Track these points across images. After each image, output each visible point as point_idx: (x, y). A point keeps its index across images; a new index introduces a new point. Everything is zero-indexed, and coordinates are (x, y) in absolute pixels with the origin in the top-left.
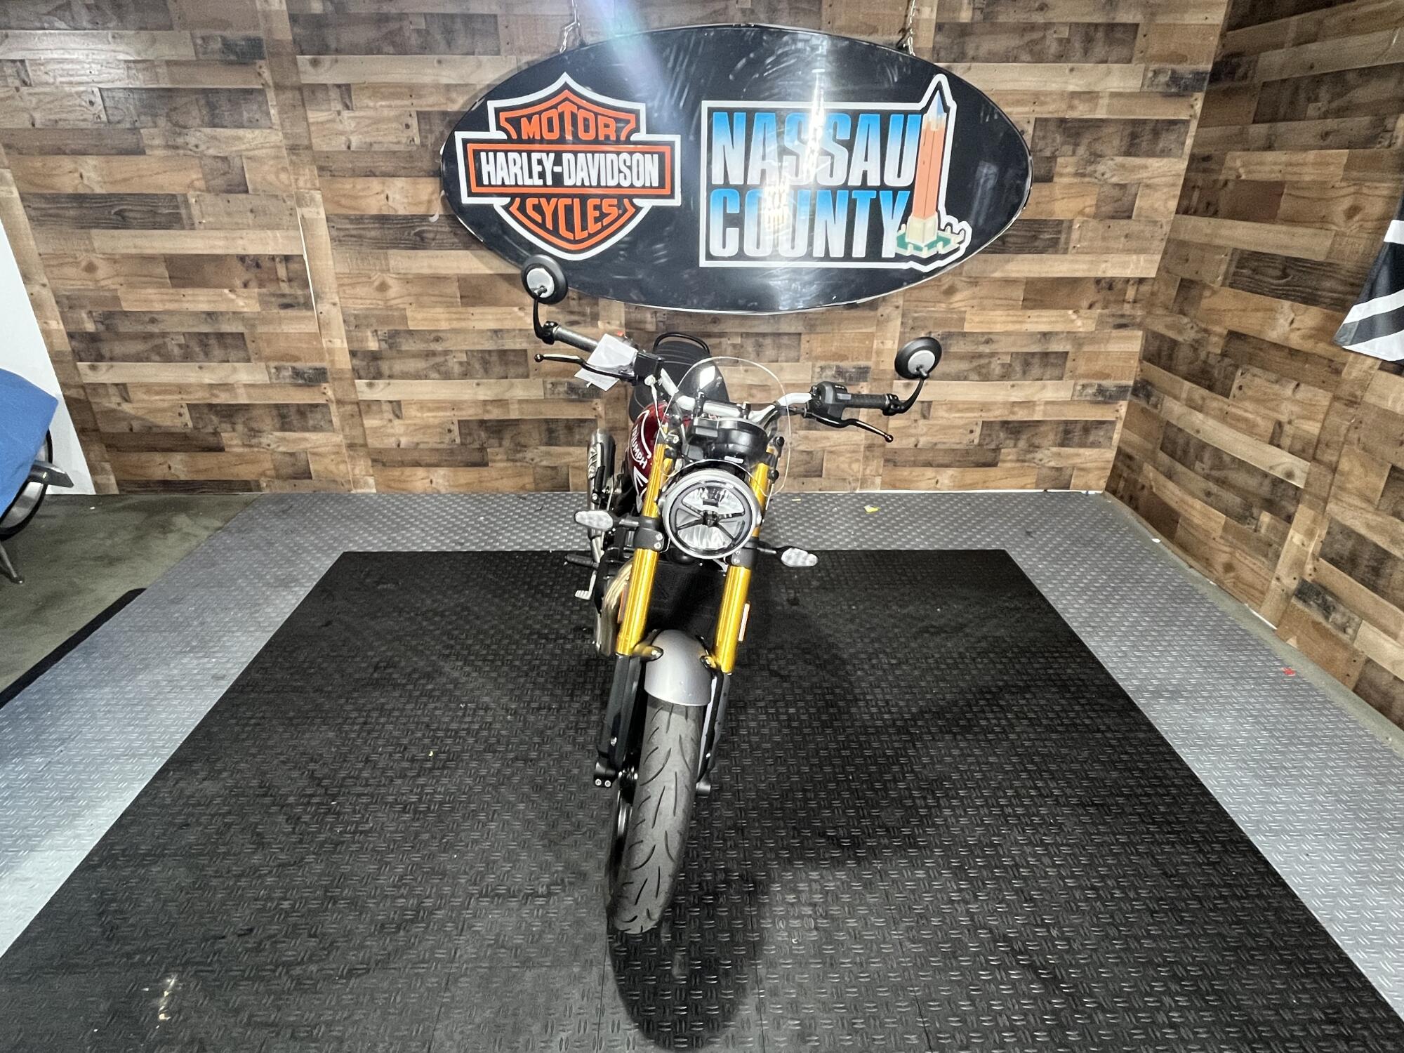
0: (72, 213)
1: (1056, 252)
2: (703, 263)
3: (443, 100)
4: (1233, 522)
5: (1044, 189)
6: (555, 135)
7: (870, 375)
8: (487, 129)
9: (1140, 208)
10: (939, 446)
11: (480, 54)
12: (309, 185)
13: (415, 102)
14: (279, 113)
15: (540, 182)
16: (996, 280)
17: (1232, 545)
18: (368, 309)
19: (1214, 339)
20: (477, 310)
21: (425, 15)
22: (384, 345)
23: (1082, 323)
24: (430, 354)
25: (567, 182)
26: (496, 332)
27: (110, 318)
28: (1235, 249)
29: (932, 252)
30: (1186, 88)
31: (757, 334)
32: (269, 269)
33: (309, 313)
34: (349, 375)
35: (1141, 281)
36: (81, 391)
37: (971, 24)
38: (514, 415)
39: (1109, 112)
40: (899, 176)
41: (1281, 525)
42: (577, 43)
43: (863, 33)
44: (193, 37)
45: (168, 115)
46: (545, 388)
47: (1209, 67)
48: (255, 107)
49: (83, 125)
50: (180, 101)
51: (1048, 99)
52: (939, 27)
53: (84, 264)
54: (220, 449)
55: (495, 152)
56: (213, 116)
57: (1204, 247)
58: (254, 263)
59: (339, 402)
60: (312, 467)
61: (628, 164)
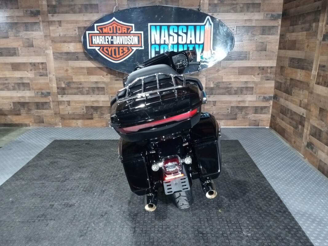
1: (246, 60)
3: (84, 24)
4: (295, 129)
6: (111, 32)
8: (94, 30)
9: (268, 48)
10: (219, 114)
11: (94, 13)
12: (49, 45)
13: (77, 24)
14: (43, 28)
15: (108, 43)
16: (230, 67)
17: (295, 136)
18: (62, 76)
19: (288, 81)
20: (92, 76)
21: (81, 5)
22: (66, 85)
23: (257, 79)
24: (78, 88)
25: (114, 43)
26: (96, 82)
28: (289, 57)
30: (276, 18)
32: (37, 66)
33: (47, 77)
34: (56, 94)
35: (271, 67)
37: (218, 4)
38: (101, 105)
39: (256, 24)
40: (200, 41)
41: (303, 128)
42: (117, 10)
43: (190, 6)
44: (24, 10)
45: (15, 28)
46: (109, 98)
47: (281, 13)
48: (37, 26)
50: (19, 25)
51: (239, 21)
52: (210, 4)
55: (96, 36)
56: (26, 29)
57: (284, 57)
58: (34, 65)
59: (53, 101)
60: (44, 120)
61: (130, 39)
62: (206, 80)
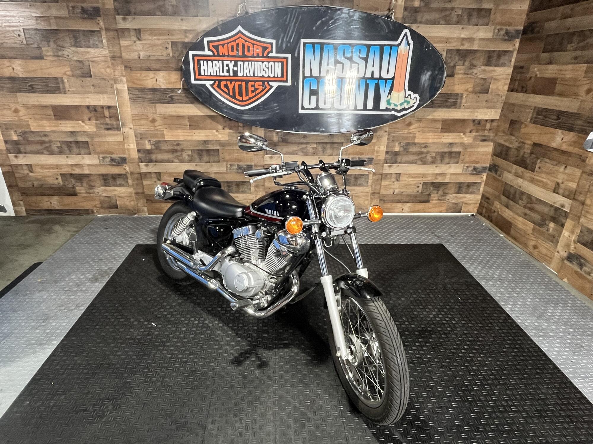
0: (9, 86)
1: (456, 108)
2: (300, 111)
3: (183, 37)
4: (537, 227)
5: (451, 80)
6: (235, 53)
7: (373, 161)
8: (204, 50)
9: (492, 89)
10: (404, 193)
11: (200, 16)
12: (120, 74)
13: (170, 37)
14: (107, 42)
15: (227, 74)
16: (429, 120)
17: (536, 237)
18: (146, 131)
19: (526, 146)
20: (197, 131)
22: (153, 147)
23: (467, 139)
24: (175, 151)
25: (240, 74)
26: (205, 142)
27: (24, 134)
28: (535, 107)
29: (402, 107)
30: (512, 37)
31: (324, 143)
32: (101, 112)
33: (119, 132)
34: (137, 161)
35: (492, 121)
36: (10, 168)
37: (419, 7)
39: (479, 46)
40: (388, 73)
41: (559, 228)
42: (245, 13)
43: (372, 10)
44: (68, 7)
45: (54, 41)
46: (227, 167)
47: (522, 28)
48: (96, 39)
49: (14, 45)
50: (61, 35)
51: (453, 41)
52: (405, 9)
53: (13, 109)
54: (75, 194)
55: (207, 60)
56: (76, 42)
57: (520, 106)
58: (93, 109)
59: (132, 173)
60: (118, 203)
61: (267, 66)
62: (388, 139)
